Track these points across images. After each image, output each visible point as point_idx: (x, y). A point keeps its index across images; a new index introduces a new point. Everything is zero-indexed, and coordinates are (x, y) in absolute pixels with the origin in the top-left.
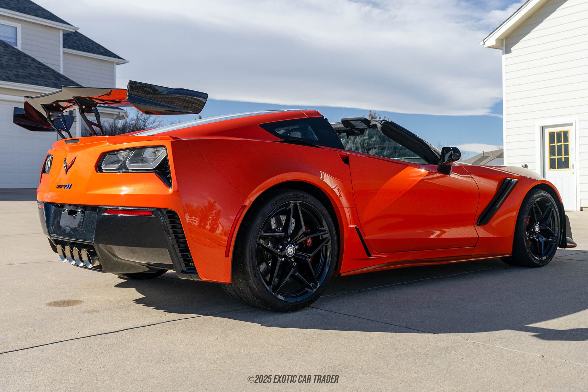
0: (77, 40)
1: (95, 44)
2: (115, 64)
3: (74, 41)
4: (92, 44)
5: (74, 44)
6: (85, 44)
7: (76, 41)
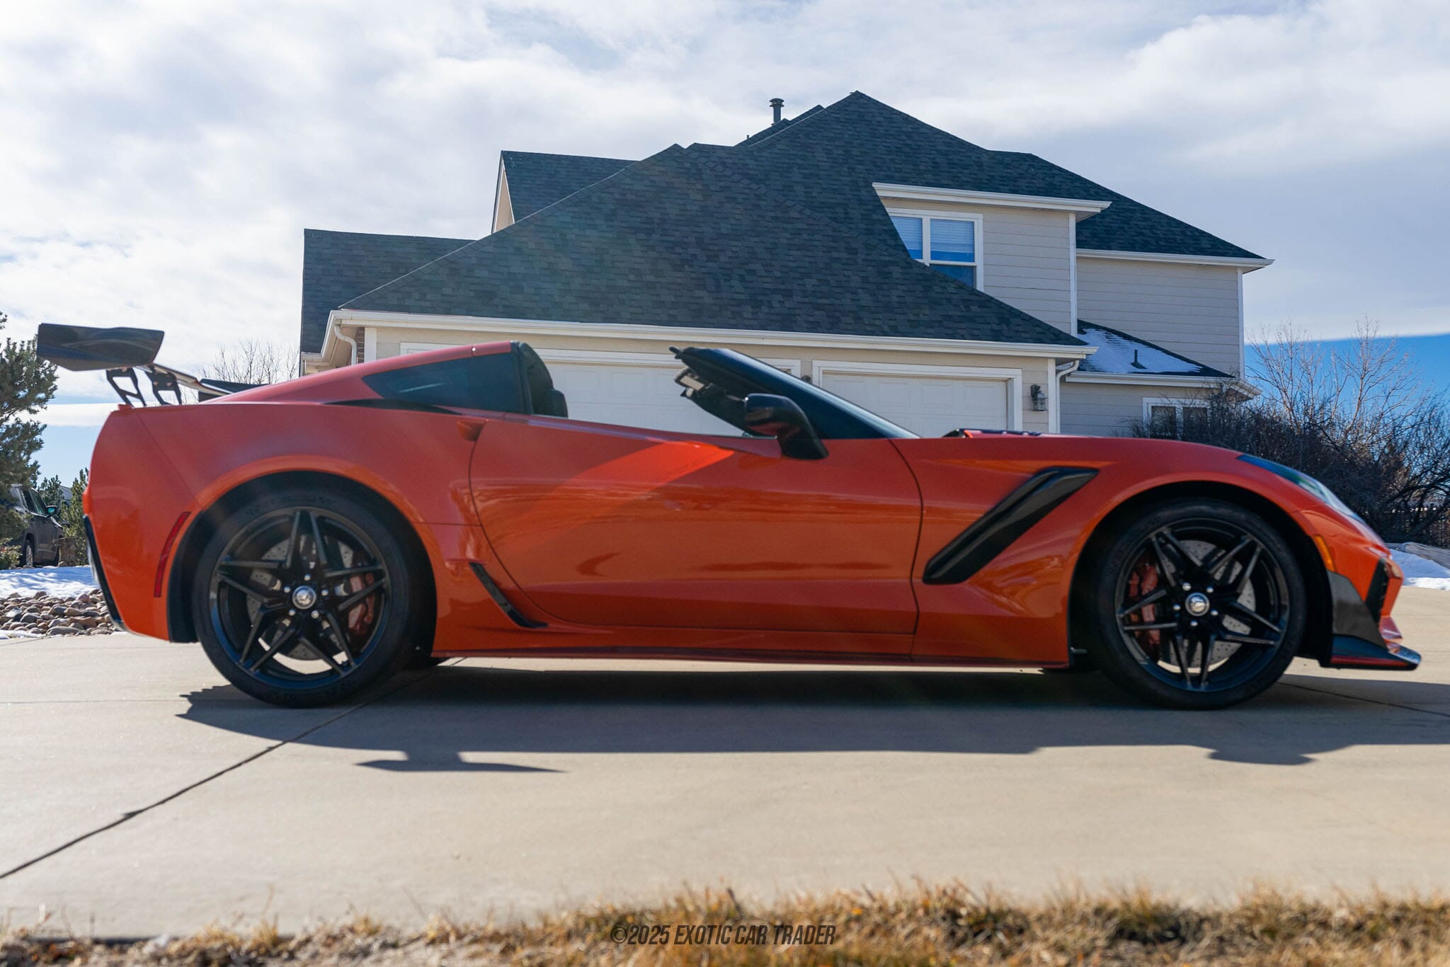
0: (1146, 229)
1: (1192, 232)
2: (1240, 272)
3: (1137, 232)
4: (1183, 233)
5: (1136, 238)
6: (1164, 234)
7: (1144, 231)
